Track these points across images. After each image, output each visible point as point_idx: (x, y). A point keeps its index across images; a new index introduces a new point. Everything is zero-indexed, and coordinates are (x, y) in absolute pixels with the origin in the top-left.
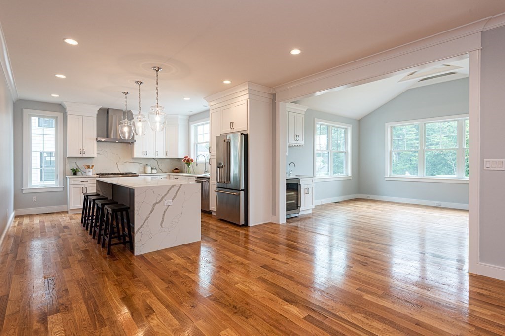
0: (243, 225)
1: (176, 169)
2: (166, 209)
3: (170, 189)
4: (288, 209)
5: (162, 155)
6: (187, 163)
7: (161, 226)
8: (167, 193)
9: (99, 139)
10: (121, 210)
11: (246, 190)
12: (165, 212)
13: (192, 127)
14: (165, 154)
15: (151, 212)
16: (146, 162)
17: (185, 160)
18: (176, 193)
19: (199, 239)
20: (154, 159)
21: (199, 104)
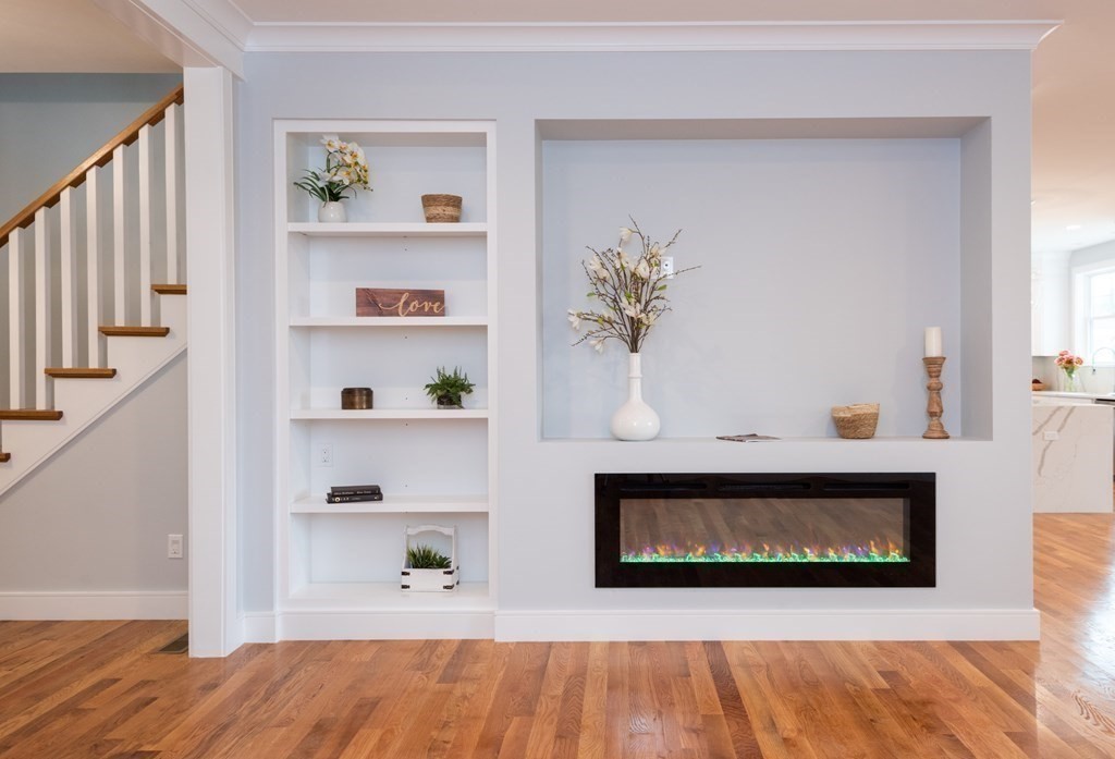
2: (1047, 447)
3: (1055, 412)
6: (1066, 368)
7: (1039, 473)
12: (1045, 450)
17: (1061, 360)
18: (1065, 420)
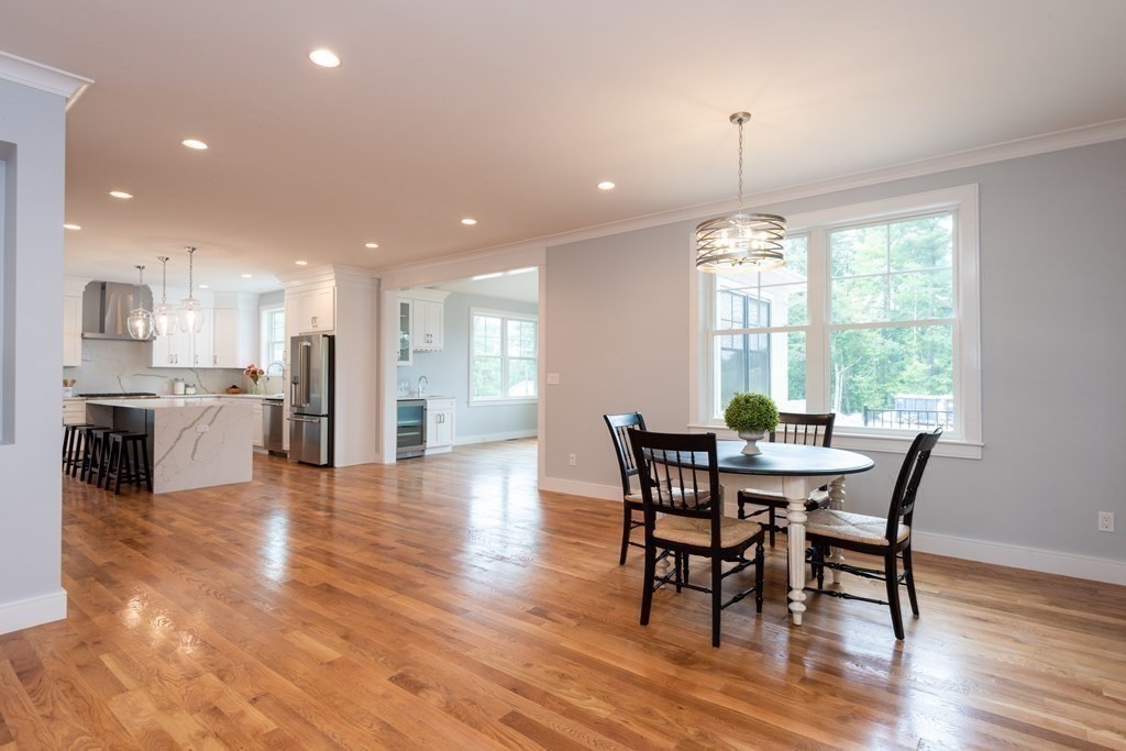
0: (325, 466)
1: (234, 387)
2: (200, 437)
3: (206, 411)
4: (399, 445)
5: (206, 363)
6: (253, 377)
7: (192, 458)
8: (202, 416)
9: (87, 335)
10: (135, 438)
11: (331, 416)
12: (197, 440)
13: (265, 315)
14: (212, 362)
15: (178, 439)
16: (175, 375)
17: (249, 371)
18: (215, 416)
19: (249, 478)
20: (190, 369)
21: (270, 282)
